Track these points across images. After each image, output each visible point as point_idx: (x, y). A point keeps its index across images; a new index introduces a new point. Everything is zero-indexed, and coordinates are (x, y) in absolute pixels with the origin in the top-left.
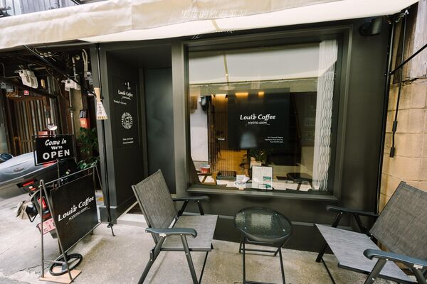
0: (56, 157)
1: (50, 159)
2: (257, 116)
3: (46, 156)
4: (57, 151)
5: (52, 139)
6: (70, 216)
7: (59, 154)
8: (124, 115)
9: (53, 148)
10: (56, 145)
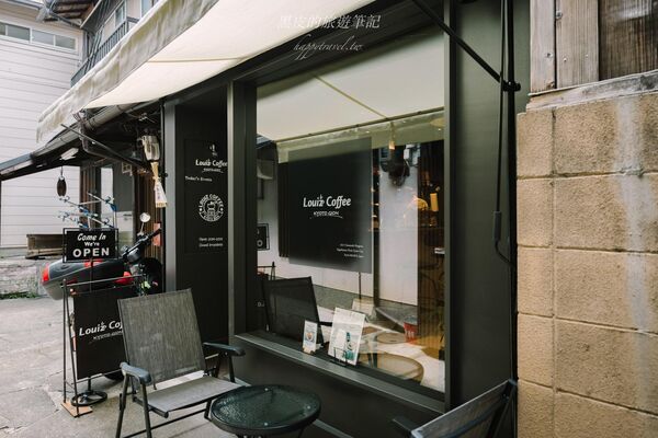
0: (90, 256)
1: (82, 257)
2: (325, 199)
3: (77, 253)
4: (91, 248)
5: (87, 233)
6: (95, 334)
7: (94, 252)
8: (205, 199)
9: (87, 244)
10: (91, 241)
